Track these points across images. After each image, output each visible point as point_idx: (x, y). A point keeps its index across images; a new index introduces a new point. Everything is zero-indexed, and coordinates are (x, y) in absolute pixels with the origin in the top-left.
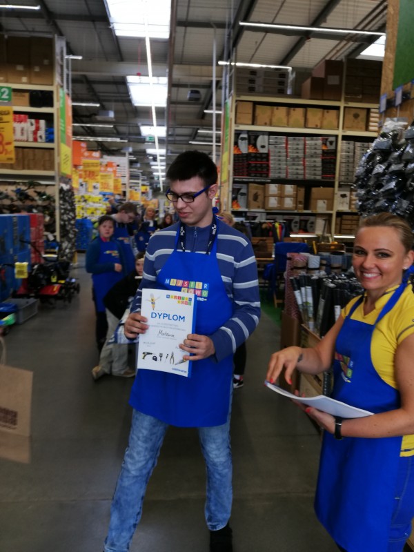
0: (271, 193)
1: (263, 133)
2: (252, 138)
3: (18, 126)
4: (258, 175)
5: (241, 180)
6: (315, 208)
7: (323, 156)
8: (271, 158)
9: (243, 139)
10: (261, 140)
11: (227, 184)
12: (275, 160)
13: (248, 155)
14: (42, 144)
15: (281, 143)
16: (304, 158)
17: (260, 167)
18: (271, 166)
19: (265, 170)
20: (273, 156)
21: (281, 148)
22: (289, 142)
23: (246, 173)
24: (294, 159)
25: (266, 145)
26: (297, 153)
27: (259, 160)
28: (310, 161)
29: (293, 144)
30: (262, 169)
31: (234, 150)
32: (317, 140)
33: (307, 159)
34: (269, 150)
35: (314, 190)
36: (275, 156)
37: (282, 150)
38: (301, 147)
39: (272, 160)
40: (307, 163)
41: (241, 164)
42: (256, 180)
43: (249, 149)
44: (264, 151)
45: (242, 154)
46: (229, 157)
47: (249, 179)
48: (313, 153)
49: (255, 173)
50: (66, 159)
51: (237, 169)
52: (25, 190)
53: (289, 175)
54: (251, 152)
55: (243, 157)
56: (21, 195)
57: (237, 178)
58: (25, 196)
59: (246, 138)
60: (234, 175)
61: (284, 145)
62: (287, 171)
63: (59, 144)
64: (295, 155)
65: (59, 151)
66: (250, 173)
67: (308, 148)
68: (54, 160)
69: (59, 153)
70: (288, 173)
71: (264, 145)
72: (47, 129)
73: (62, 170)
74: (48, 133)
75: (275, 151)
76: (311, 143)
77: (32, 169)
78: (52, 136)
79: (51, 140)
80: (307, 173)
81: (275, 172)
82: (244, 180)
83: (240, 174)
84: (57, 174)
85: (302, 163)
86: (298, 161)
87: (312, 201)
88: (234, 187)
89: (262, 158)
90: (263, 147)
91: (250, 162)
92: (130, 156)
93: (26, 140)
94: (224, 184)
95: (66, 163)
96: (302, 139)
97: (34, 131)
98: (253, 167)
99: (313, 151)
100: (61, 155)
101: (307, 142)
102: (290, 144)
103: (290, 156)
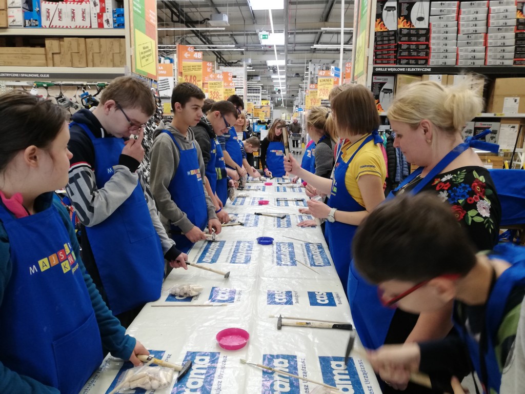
2: (404, 6)
3: (78, 7)
4: (411, 62)
5: (386, 69)
6: (501, 110)
7: (518, 29)
8: (432, 35)
9: (390, 9)
10: (418, 9)
11: (365, 76)
12: (439, 38)
13: (397, 34)
14: (109, 31)
15: (449, 12)
16: (487, 33)
17: (414, 50)
18: (432, 47)
19: (422, 54)
20: (435, 32)
21: (448, 18)
22: (462, 10)
23: (392, 61)
24: (468, 35)
25: (426, 16)
26: (476, 25)
27: (414, 39)
28: (496, 38)
29: (469, 13)
30: (419, 52)
31: (376, 27)
32: (507, 4)
33: (489, 35)
34: (429, 24)
35: (499, 82)
36: (439, 32)
37: (450, 23)
38: (482, 15)
39: (434, 38)
40: (489, 41)
41: (385, 47)
42: (409, 70)
43: (398, 23)
44: (423, 25)
45: (388, 31)
46: (367, 37)
47: (397, 68)
48: (501, 24)
49: (407, 59)
50: (145, 52)
51: (380, 54)
52: (95, 96)
53: (459, 61)
54: (402, 27)
55: (389, 36)
56: (88, 101)
57: (378, 67)
58: (92, 103)
59: (394, 7)
60: (375, 62)
61: (455, 15)
62: (457, 55)
63: (132, 31)
64: (472, 29)
65: (132, 40)
66: (400, 60)
67: (493, 17)
68: (125, 51)
69: (133, 43)
70: (459, 58)
71: (423, 16)
72: (115, 9)
73: (139, 67)
74: (116, 15)
75: (439, 25)
76: (499, 9)
77: (98, 66)
78: (122, 20)
79: (121, 25)
80: (490, 56)
81: (439, 56)
82: (389, 70)
83: (384, 62)
84: (130, 71)
85: (482, 40)
86: (476, 38)
87: (496, 99)
88: (374, 81)
89: (418, 35)
90: (421, 19)
91: (400, 43)
92: (248, 68)
93: (89, 26)
94: (359, 79)
95: (145, 59)
96: (484, 4)
97: (98, 14)
98: (404, 50)
99: (501, 22)
100: (135, 45)
101: (492, 8)
102: (464, 12)
103: (463, 31)
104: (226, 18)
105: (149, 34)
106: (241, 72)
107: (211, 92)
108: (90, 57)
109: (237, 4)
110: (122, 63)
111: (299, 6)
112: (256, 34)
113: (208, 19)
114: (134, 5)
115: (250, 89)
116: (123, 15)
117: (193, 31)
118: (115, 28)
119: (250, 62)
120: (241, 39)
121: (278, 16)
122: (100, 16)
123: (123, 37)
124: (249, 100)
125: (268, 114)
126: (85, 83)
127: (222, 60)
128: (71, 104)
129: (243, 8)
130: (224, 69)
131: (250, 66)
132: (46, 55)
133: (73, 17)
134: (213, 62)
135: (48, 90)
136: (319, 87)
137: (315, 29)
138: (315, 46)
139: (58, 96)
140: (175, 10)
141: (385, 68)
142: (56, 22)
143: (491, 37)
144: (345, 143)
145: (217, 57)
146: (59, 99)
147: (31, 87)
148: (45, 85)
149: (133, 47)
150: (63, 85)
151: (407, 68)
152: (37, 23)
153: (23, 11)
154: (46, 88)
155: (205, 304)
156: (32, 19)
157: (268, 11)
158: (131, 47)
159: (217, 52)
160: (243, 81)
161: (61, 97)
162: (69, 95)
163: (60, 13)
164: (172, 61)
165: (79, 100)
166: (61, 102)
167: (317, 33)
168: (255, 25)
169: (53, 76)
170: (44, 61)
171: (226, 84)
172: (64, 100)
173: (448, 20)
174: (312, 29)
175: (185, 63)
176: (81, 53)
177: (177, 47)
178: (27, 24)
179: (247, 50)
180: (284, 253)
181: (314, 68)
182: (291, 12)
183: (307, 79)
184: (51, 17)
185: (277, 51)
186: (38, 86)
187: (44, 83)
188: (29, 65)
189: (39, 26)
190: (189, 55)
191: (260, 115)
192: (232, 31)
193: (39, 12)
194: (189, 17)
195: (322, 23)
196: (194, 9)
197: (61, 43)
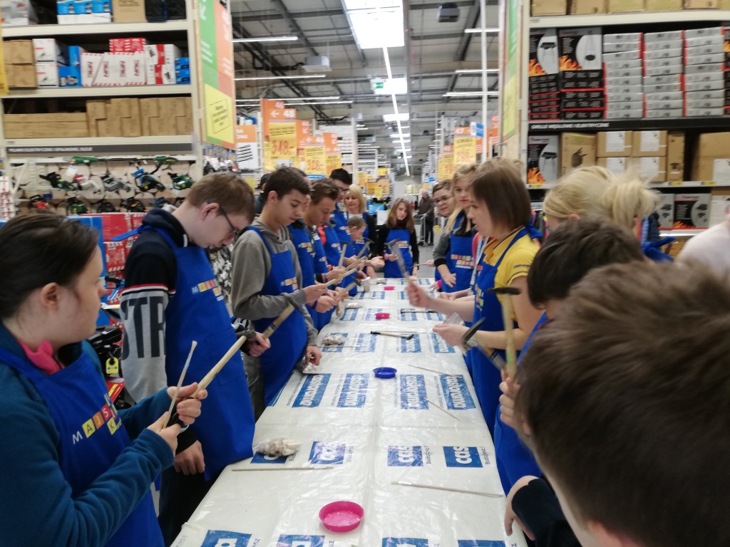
0: (609, 149)
1: (590, 29)
2: (567, 42)
3: (129, 59)
4: (581, 115)
5: (545, 127)
6: (710, 176)
7: (726, 67)
8: (608, 79)
9: (547, 46)
10: (587, 45)
11: (516, 137)
12: (617, 82)
13: (559, 78)
14: (170, 87)
15: (629, 47)
16: (683, 73)
17: (584, 99)
18: (609, 94)
19: (596, 104)
20: (611, 75)
21: (628, 55)
22: (648, 44)
23: (554, 115)
24: (658, 77)
25: (598, 53)
26: (667, 64)
27: (583, 84)
28: (696, 79)
29: (657, 47)
30: (592, 102)
31: (530, 69)
32: (710, 33)
33: (687, 76)
34: (603, 65)
35: (705, 138)
36: (617, 74)
37: (632, 62)
38: (675, 50)
39: (611, 83)
40: (688, 84)
41: (544, 96)
42: (578, 126)
43: (560, 65)
44: (595, 65)
45: (547, 76)
46: (518, 85)
47: (562, 124)
48: (703, 61)
49: (575, 112)
50: (219, 114)
51: (536, 107)
52: (152, 173)
53: (648, 112)
54: (566, 69)
55: (548, 82)
56: (144, 180)
57: (536, 124)
58: (149, 183)
59: (553, 43)
60: (531, 118)
61: (637, 51)
62: (644, 104)
63: (201, 86)
64: (663, 68)
65: (201, 98)
66: (565, 113)
67: (691, 52)
68: (191, 115)
69: (202, 102)
70: (647, 107)
71: (592, 53)
72: (178, 59)
73: (211, 134)
74: (179, 67)
75: (616, 65)
76: (698, 41)
77: (156, 135)
78: (187, 73)
79: (185, 80)
80: (690, 104)
81: (618, 106)
82: (551, 127)
83: (543, 116)
84: (199, 140)
85: (678, 83)
86: (668, 81)
87: (702, 162)
88: (531, 142)
89: (589, 80)
90: (590, 58)
91: (563, 91)
92: (358, 125)
93: (143, 82)
94: (510, 140)
95: (219, 122)
96: (677, 35)
97: (156, 66)
98: (571, 100)
99: (703, 58)
100: (205, 105)
101: (689, 40)
102: (650, 47)
103: (650, 72)
104: (326, 62)
105: (223, 89)
106: (348, 132)
107: (309, 161)
108: (146, 123)
109: (341, 43)
110: (189, 129)
111: (425, 42)
112: (368, 81)
113: (302, 64)
114: (203, 53)
115: (362, 154)
116: (187, 67)
117: (283, 81)
118: (178, 83)
119: (360, 117)
120: (346, 88)
121: (396, 56)
122: (158, 69)
123: (189, 95)
124: (360, 169)
125: (387, 189)
126: (139, 157)
127: (324, 117)
128: (121, 185)
129: (349, 47)
130: (326, 129)
131: (361, 123)
132: (88, 121)
133: (123, 72)
134: (310, 120)
135: (91, 167)
136: (456, 150)
137: (448, 71)
138: (449, 94)
139: (104, 176)
140: (257, 53)
141: (545, 124)
142: (101, 79)
143: (690, 78)
144: (488, 242)
145: (316, 113)
146: (106, 179)
147: (68, 164)
148: (86, 161)
149: (202, 108)
150: (111, 160)
151: (577, 123)
152: (76, 81)
153: (58, 66)
154: (88, 164)
155: (304, 466)
156: (69, 76)
157: (382, 49)
158: (199, 107)
159: (316, 105)
160: (351, 144)
161: (107, 176)
162: (118, 173)
163: (106, 66)
164: (255, 121)
165: (132, 179)
166: (108, 183)
167: (450, 76)
168: (366, 69)
169: (98, 149)
170: (85, 131)
171: (328, 149)
172: (111, 180)
173: (628, 57)
174: (443, 71)
175: (272, 124)
176: (133, 118)
177: (261, 102)
178: (63, 84)
179: (356, 103)
180: (412, 391)
181: (449, 125)
182: (415, 50)
183: (439, 137)
184: (94, 73)
185: (398, 102)
186: (78, 163)
187: (86, 159)
188: (65, 136)
189: (79, 84)
190: (277, 114)
191: (376, 192)
192: (335, 78)
193: (78, 67)
194: (276, 61)
195: (456, 64)
196: (282, 51)
197: (108, 105)
